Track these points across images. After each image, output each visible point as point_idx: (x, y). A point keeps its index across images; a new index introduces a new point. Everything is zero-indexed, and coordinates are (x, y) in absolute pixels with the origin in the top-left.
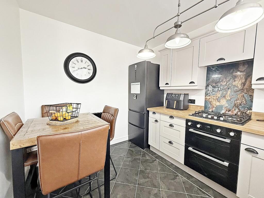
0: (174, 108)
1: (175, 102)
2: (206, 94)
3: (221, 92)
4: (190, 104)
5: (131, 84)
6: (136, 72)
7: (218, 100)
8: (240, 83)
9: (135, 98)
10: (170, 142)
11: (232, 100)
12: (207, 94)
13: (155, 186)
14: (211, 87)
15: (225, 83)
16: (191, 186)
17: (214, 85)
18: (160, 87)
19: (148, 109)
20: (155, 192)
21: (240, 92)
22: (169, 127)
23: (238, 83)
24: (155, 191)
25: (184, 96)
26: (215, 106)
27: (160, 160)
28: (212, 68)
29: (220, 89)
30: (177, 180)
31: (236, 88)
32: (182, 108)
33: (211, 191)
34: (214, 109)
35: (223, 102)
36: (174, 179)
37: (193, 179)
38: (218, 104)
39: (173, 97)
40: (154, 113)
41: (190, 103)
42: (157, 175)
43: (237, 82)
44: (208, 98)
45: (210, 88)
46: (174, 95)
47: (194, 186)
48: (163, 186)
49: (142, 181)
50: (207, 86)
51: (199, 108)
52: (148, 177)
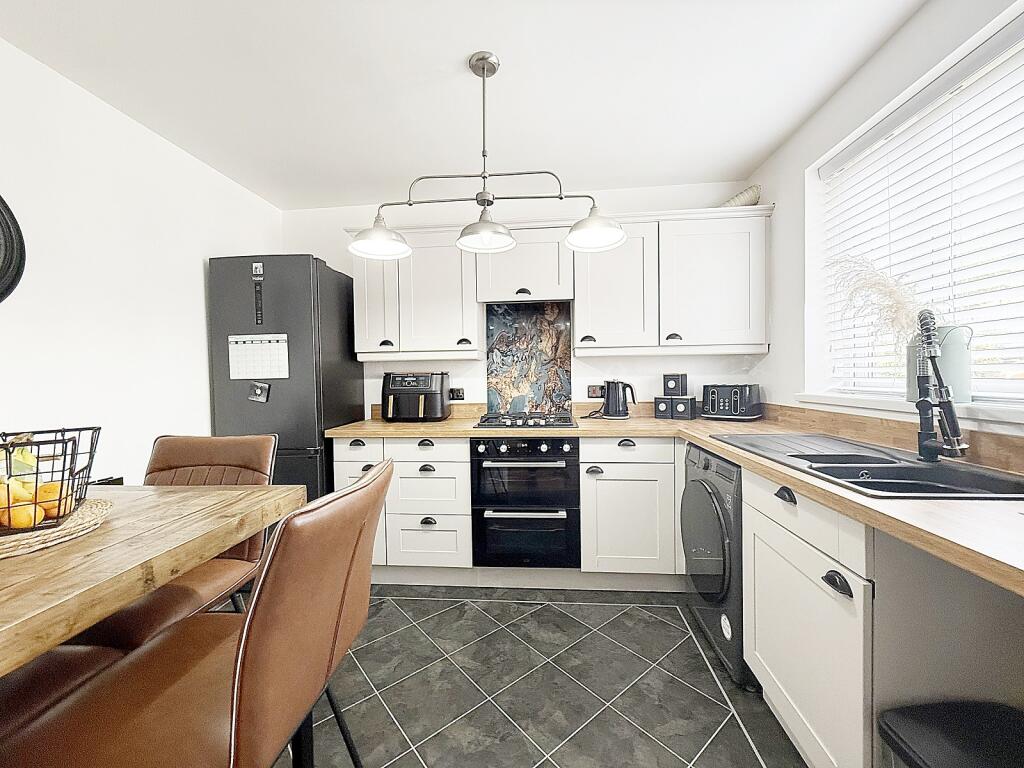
0: (421, 415)
1: (422, 397)
2: (490, 373)
3: (519, 365)
4: (452, 402)
5: (232, 339)
6: (258, 293)
7: (515, 384)
8: (550, 345)
9: (263, 399)
10: (427, 521)
11: (539, 383)
12: (492, 372)
13: (428, 659)
14: (499, 354)
15: (525, 346)
16: (504, 608)
17: (505, 348)
18: (356, 354)
19: (328, 434)
20: (439, 670)
21: (550, 365)
22: (419, 474)
23: (546, 345)
24: (437, 667)
25: (442, 378)
26: (510, 400)
27: (395, 594)
28: (496, 308)
29: (516, 359)
30: (469, 614)
31: (544, 357)
32: (439, 415)
33: (540, 594)
34: (508, 406)
35: (526, 390)
36: (460, 617)
37: (499, 593)
38: (515, 394)
39: (409, 383)
40: (357, 443)
41: (453, 399)
42: (416, 633)
43: (544, 343)
44: (494, 381)
45: (497, 356)
46: (413, 377)
47: (508, 605)
48: (448, 647)
49: (383, 672)
50: (490, 351)
51: (475, 409)
52: (395, 653)
